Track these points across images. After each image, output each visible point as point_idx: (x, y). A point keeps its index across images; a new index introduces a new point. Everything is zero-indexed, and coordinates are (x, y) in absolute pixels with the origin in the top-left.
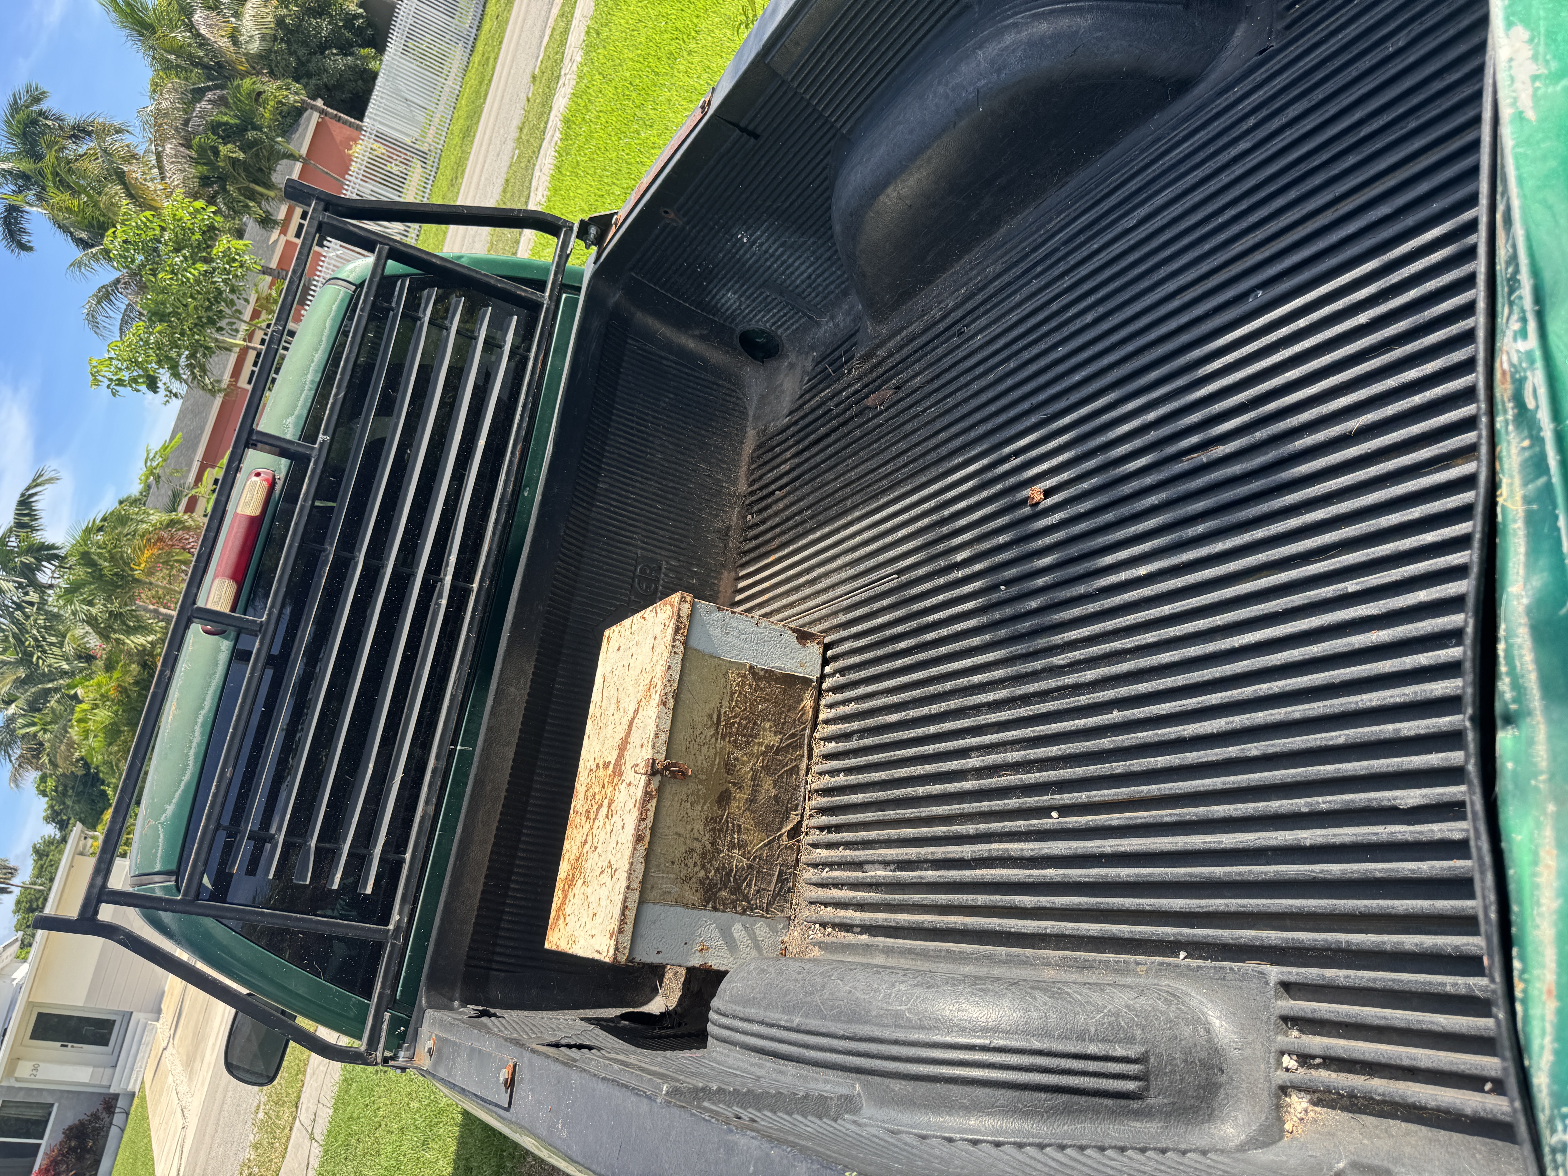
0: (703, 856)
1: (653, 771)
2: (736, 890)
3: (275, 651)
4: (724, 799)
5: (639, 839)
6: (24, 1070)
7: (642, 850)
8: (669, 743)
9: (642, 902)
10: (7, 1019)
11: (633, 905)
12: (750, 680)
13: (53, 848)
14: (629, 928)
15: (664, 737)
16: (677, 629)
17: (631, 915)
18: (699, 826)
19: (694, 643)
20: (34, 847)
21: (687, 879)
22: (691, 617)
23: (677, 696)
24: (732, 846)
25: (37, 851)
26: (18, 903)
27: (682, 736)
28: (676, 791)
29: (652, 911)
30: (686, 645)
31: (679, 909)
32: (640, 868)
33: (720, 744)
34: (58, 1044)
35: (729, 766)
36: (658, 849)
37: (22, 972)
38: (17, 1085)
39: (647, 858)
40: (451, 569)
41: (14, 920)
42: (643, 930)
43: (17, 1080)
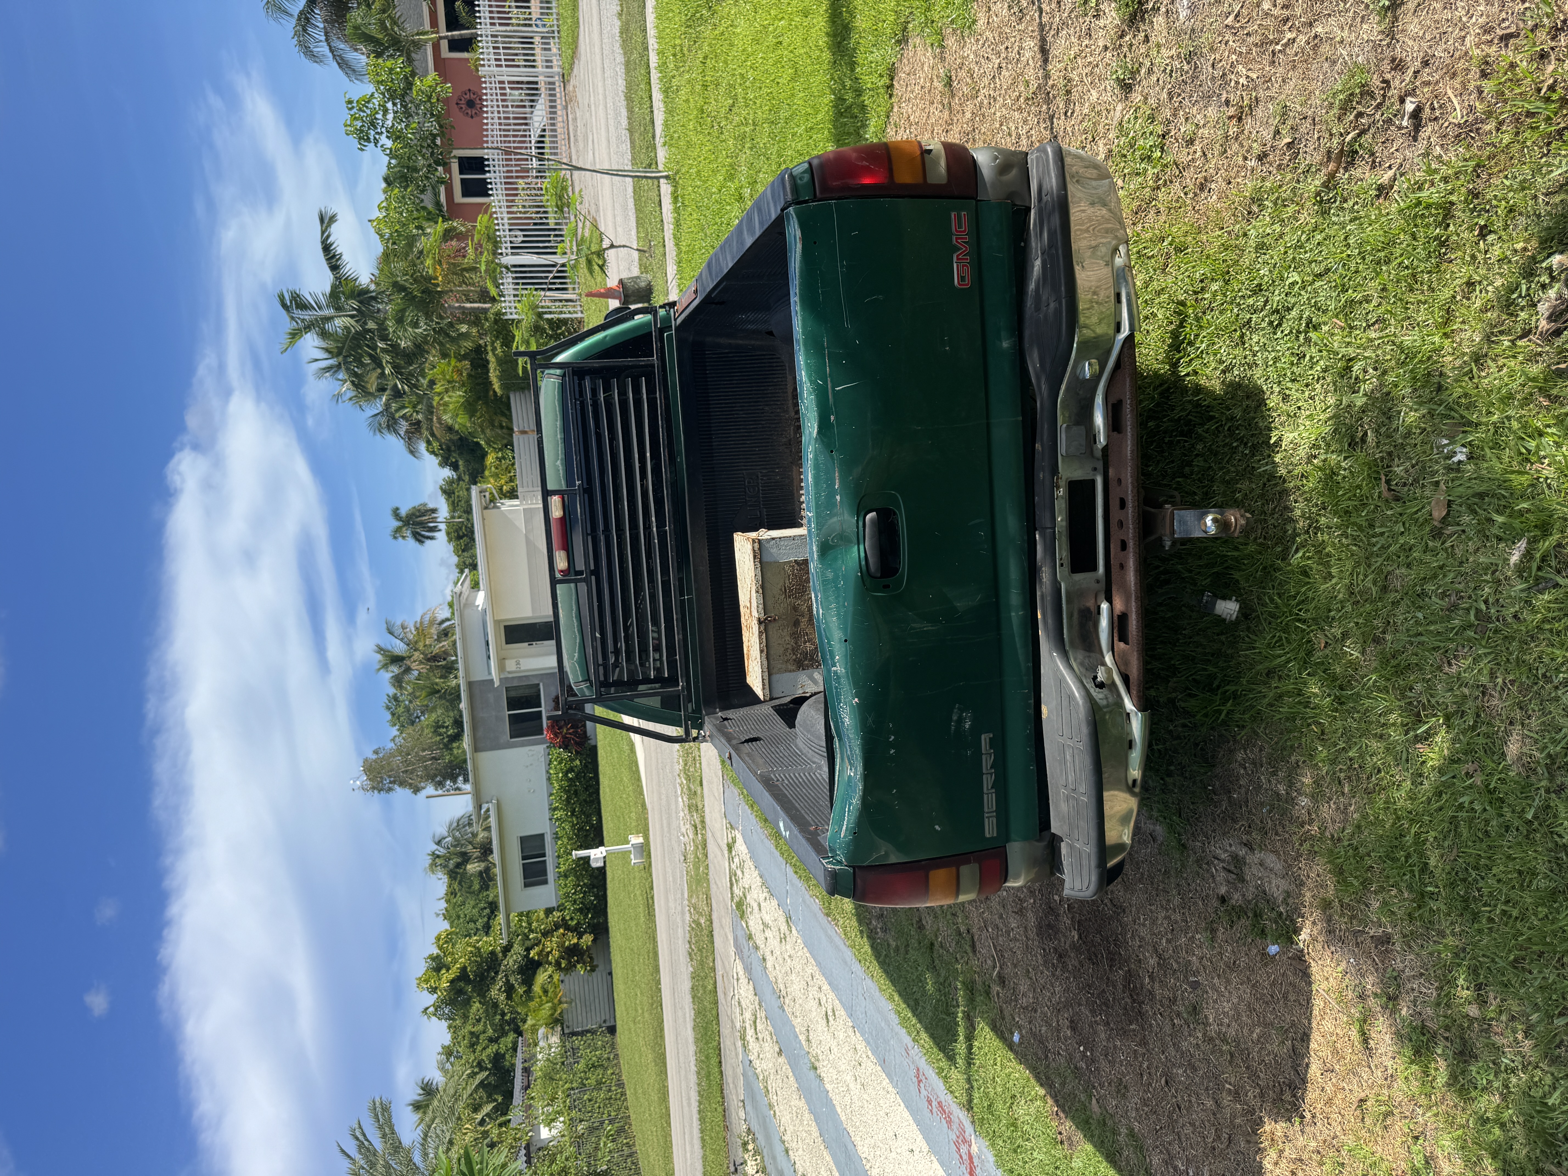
0: (793, 650)
1: (760, 622)
2: (812, 659)
3: (592, 567)
4: (797, 623)
5: (761, 651)
6: (511, 665)
7: (764, 655)
8: (765, 609)
9: (770, 675)
10: (486, 634)
11: (766, 678)
12: (796, 567)
13: (455, 486)
14: (767, 686)
15: (761, 606)
16: (755, 557)
17: (766, 682)
18: (788, 638)
19: (765, 559)
20: (441, 488)
21: (788, 661)
22: (760, 549)
23: (763, 587)
24: (805, 642)
25: (444, 492)
26: (448, 534)
27: (770, 603)
28: (772, 627)
29: (775, 677)
30: (761, 562)
31: (788, 674)
32: (765, 663)
33: (789, 600)
34: (526, 644)
35: (795, 609)
36: (772, 652)
37: (480, 599)
38: (510, 676)
39: (768, 658)
40: (654, 524)
41: (451, 547)
42: (774, 685)
43: (509, 672)
